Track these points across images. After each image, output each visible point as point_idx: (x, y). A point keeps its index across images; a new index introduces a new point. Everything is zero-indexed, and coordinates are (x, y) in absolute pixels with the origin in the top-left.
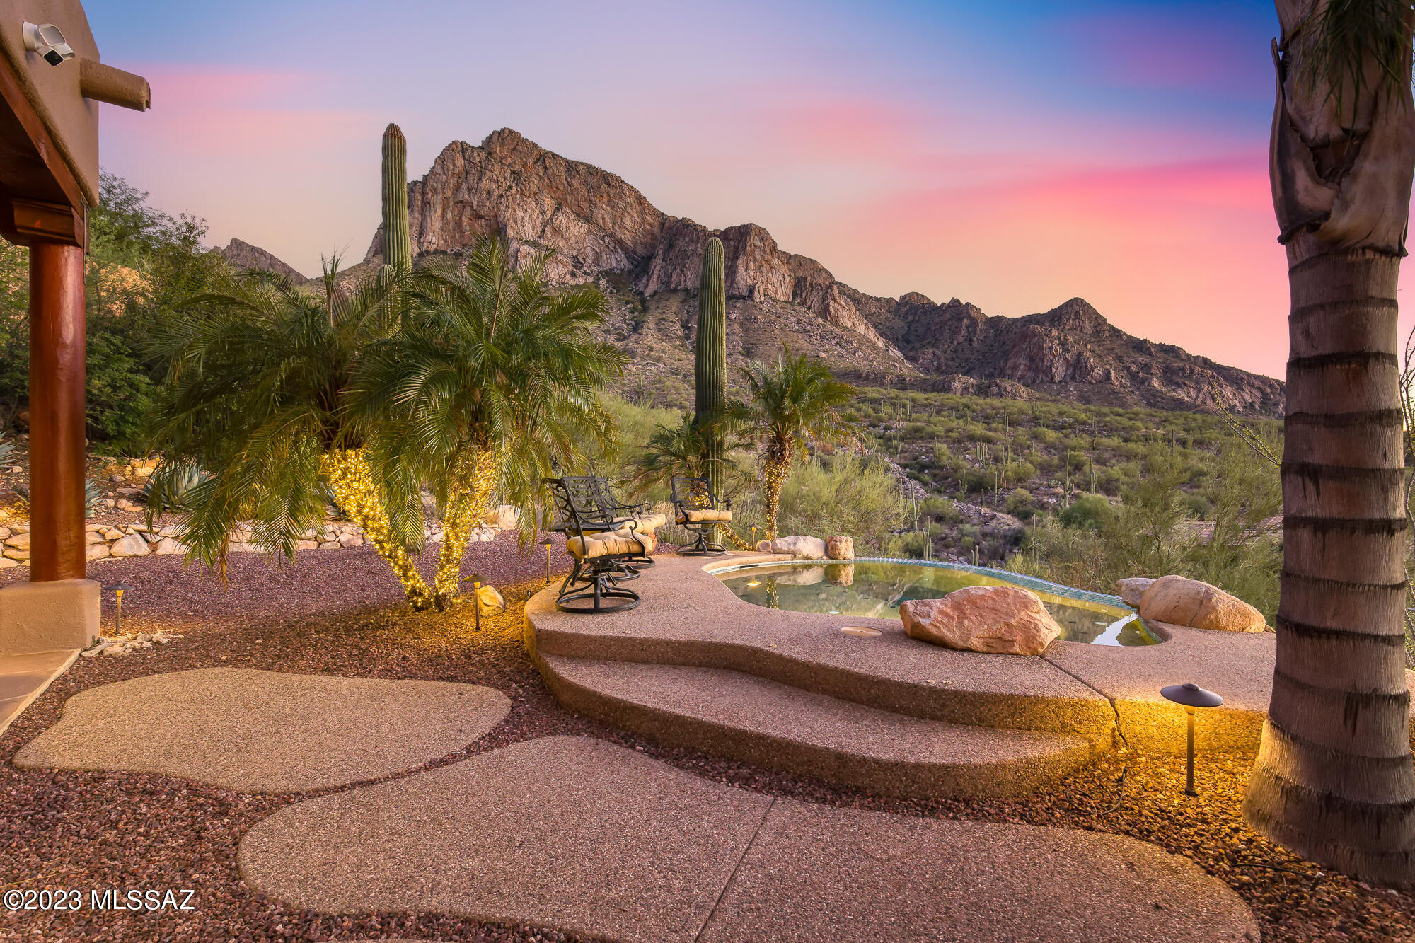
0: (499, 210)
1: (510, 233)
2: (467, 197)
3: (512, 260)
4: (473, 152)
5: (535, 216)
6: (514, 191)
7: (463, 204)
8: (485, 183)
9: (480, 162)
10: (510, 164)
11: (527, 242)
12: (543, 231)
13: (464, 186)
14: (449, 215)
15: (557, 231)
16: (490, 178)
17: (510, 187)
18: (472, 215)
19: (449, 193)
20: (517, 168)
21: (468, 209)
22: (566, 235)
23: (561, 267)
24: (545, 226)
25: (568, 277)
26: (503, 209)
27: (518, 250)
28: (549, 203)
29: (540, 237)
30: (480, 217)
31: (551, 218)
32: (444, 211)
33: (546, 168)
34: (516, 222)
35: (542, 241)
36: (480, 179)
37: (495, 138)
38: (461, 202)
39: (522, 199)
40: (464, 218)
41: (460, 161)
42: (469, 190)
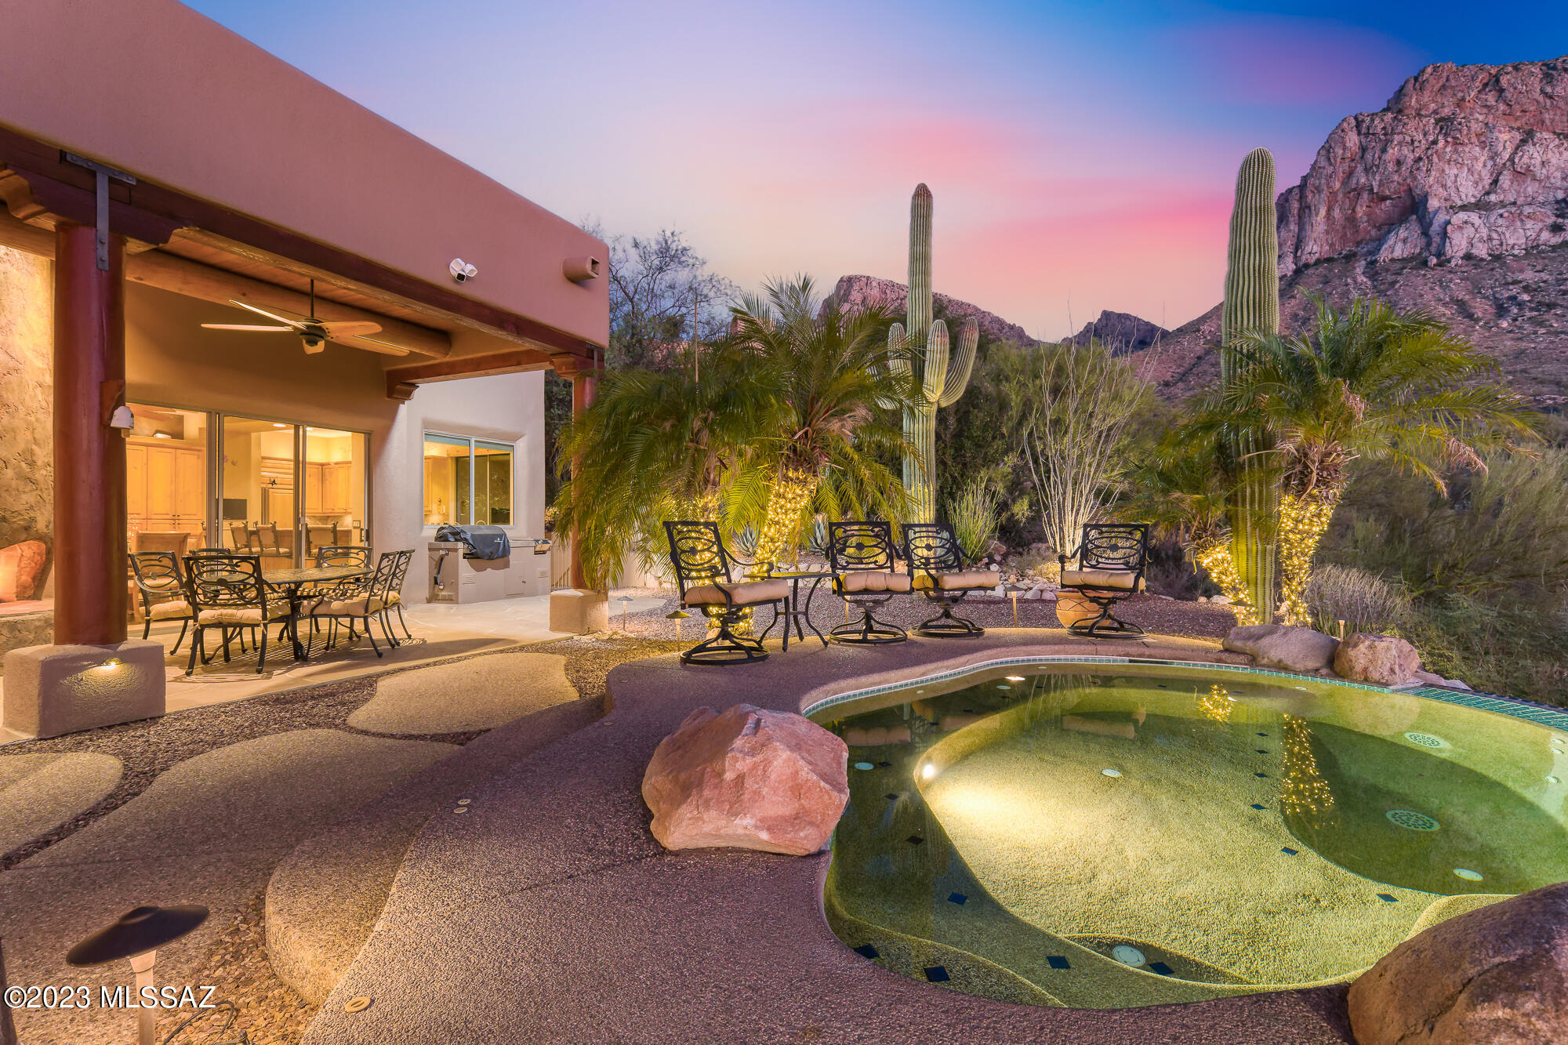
0: (1415, 178)
1: (1433, 203)
2: (1363, 180)
3: (1437, 239)
4: (1372, 120)
5: (1479, 166)
6: (1441, 143)
7: (1358, 192)
8: (1393, 152)
9: (1384, 128)
10: (1435, 112)
11: (1464, 208)
12: (1495, 182)
13: (1360, 168)
14: (1337, 213)
15: (1522, 175)
16: (1400, 144)
17: (1435, 142)
18: (1372, 201)
19: (1337, 185)
20: (1446, 112)
21: (1365, 196)
22: (1541, 173)
23: (1529, 224)
24: (1500, 174)
25: (1545, 235)
26: (1420, 176)
27: (1448, 222)
28: (1505, 139)
29: (1488, 193)
30: (1384, 199)
31: (1511, 159)
32: (1329, 210)
33: (1501, 91)
34: (1444, 186)
35: (1493, 198)
36: (1384, 151)
37: (1410, 86)
38: (1355, 190)
39: (1456, 151)
40: (1358, 209)
41: (1353, 140)
42: (1367, 170)
